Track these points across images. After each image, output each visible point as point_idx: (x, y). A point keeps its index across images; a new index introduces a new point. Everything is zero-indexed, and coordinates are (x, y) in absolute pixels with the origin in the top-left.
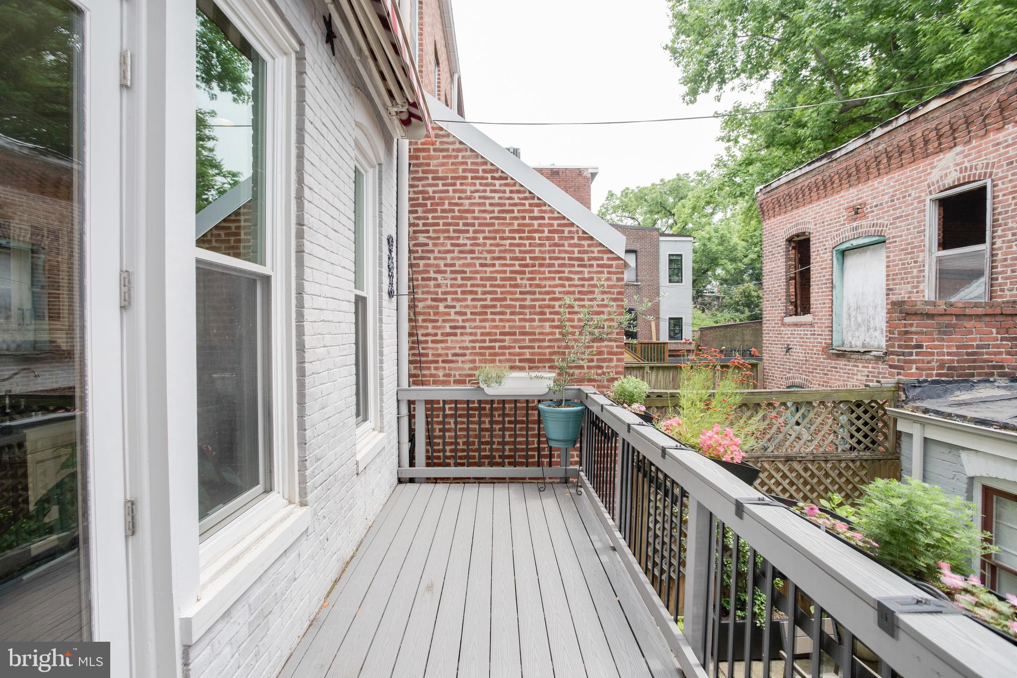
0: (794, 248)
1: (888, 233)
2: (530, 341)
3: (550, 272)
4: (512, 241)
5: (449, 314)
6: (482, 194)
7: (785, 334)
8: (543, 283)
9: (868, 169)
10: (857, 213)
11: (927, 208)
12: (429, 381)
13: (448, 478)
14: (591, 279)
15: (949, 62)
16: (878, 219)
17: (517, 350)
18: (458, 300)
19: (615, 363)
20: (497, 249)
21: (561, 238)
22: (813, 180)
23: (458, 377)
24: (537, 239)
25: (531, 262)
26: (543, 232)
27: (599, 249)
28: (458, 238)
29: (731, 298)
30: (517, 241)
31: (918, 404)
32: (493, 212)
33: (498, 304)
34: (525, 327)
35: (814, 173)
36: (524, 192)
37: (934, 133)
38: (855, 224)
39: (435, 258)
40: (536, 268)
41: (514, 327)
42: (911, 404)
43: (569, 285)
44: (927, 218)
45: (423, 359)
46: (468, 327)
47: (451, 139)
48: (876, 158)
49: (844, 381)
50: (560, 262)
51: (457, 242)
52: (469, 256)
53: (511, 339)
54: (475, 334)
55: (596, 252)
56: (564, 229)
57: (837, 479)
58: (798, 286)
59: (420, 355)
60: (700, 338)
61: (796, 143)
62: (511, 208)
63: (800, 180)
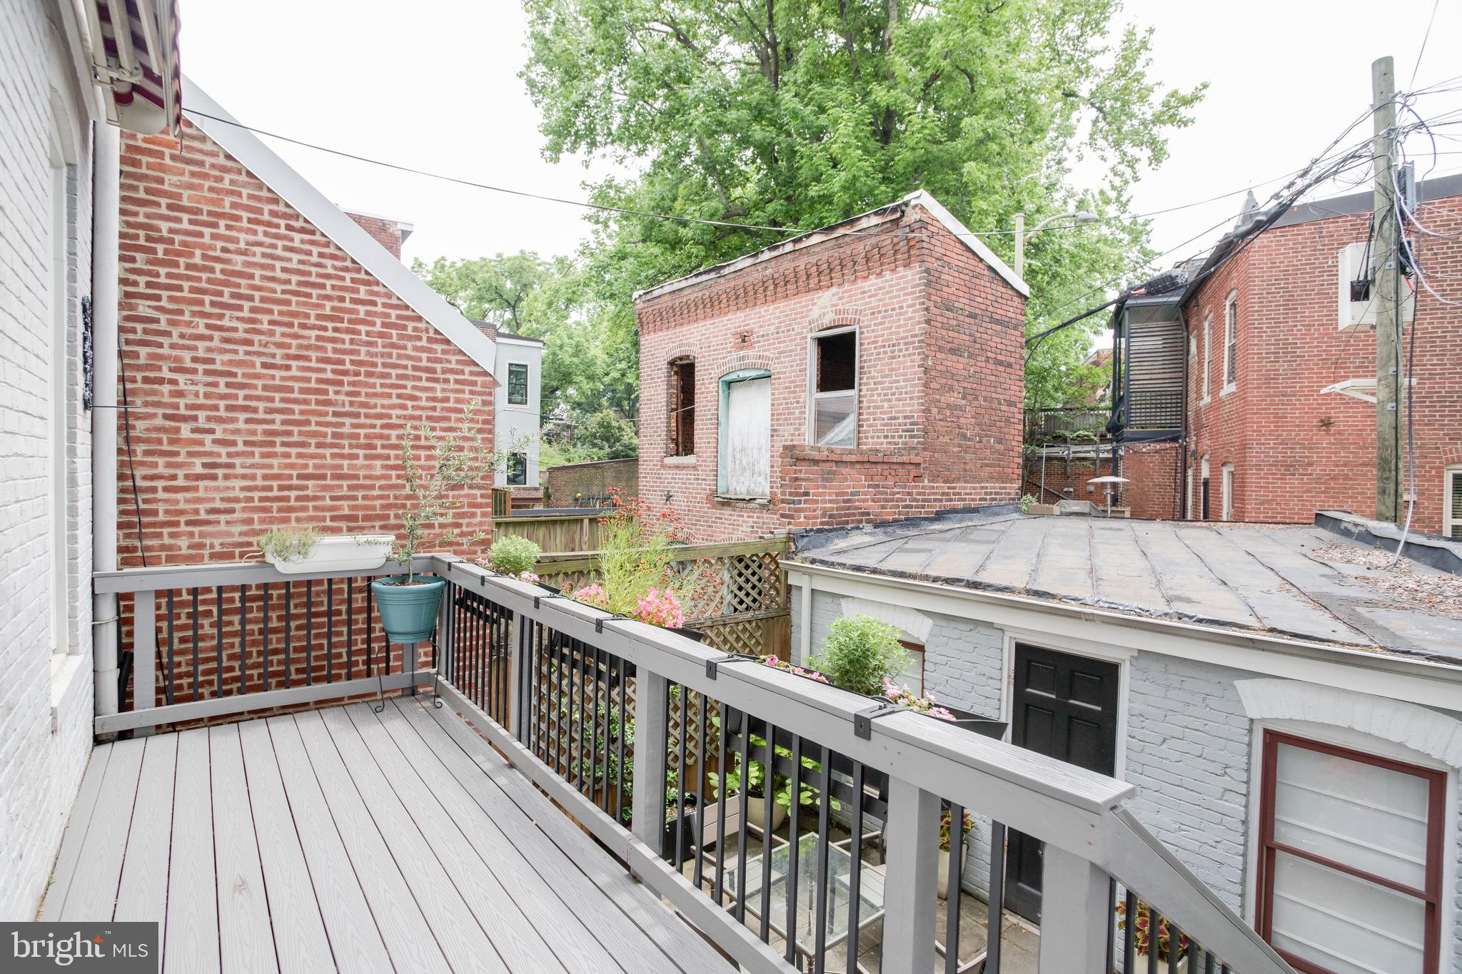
0: (676, 373)
1: (774, 368)
2: (351, 488)
3: (382, 385)
4: (321, 333)
5: (201, 443)
6: (269, 251)
7: (666, 478)
8: (372, 401)
9: (755, 293)
10: (744, 341)
11: (808, 345)
12: (159, 557)
13: (201, 720)
14: (446, 400)
15: (821, 193)
16: (764, 351)
17: (328, 502)
18: (220, 420)
19: (478, 519)
20: (294, 342)
21: (401, 337)
22: (700, 294)
23: (218, 549)
24: (363, 333)
25: (353, 368)
26: (373, 324)
27: (460, 357)
28: (221, 317)
29: (586, 428)
30: (330, 334)
31: (806, 554)
32: (288, 282)
33: (296, 429)
34: (341, 467)
35: (701, 286)
36: (344, 259)
37: (814, 269)
38: (742, 353)
39: (172, 346)
40: (361, 378)
41: (323, 467)
42: (800, 555)
43: (413, 407)
44: (808, 356)
45: (144, 519)
46: (238, 466)
47: (208, 147)
48: (764, 282)
49: (729, 533)
50: (400, 371)
51: (219, 323)
52: (241, 349)
53: (318, 486)
54: (253, 477)
55: (454, 362)
56: (407, 323)
57: (735, 644)
58: (680, 420)
59: (138, 512)
60: (549, 482)
61: (676, 243)
62: (321, 281)
63: (686, 292)
